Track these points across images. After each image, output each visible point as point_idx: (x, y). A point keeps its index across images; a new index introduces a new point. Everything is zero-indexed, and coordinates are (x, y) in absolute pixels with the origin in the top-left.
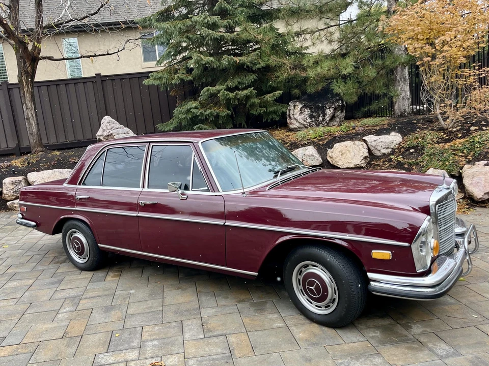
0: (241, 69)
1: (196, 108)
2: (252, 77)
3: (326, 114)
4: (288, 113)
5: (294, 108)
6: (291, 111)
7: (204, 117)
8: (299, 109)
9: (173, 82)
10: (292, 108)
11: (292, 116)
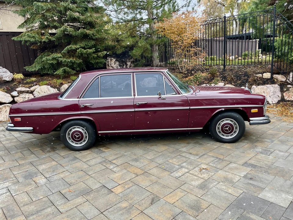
0: (85, 37)
1: (61, 57)
2: (93, 43)
3: (127, 65)
4: (107, 63)
5: (111, 61)
6: (109, 62)
7: (66, 63)
8: (114, 61)
9: (43, 40)
10: (110, 61)
11: (110, 65)
